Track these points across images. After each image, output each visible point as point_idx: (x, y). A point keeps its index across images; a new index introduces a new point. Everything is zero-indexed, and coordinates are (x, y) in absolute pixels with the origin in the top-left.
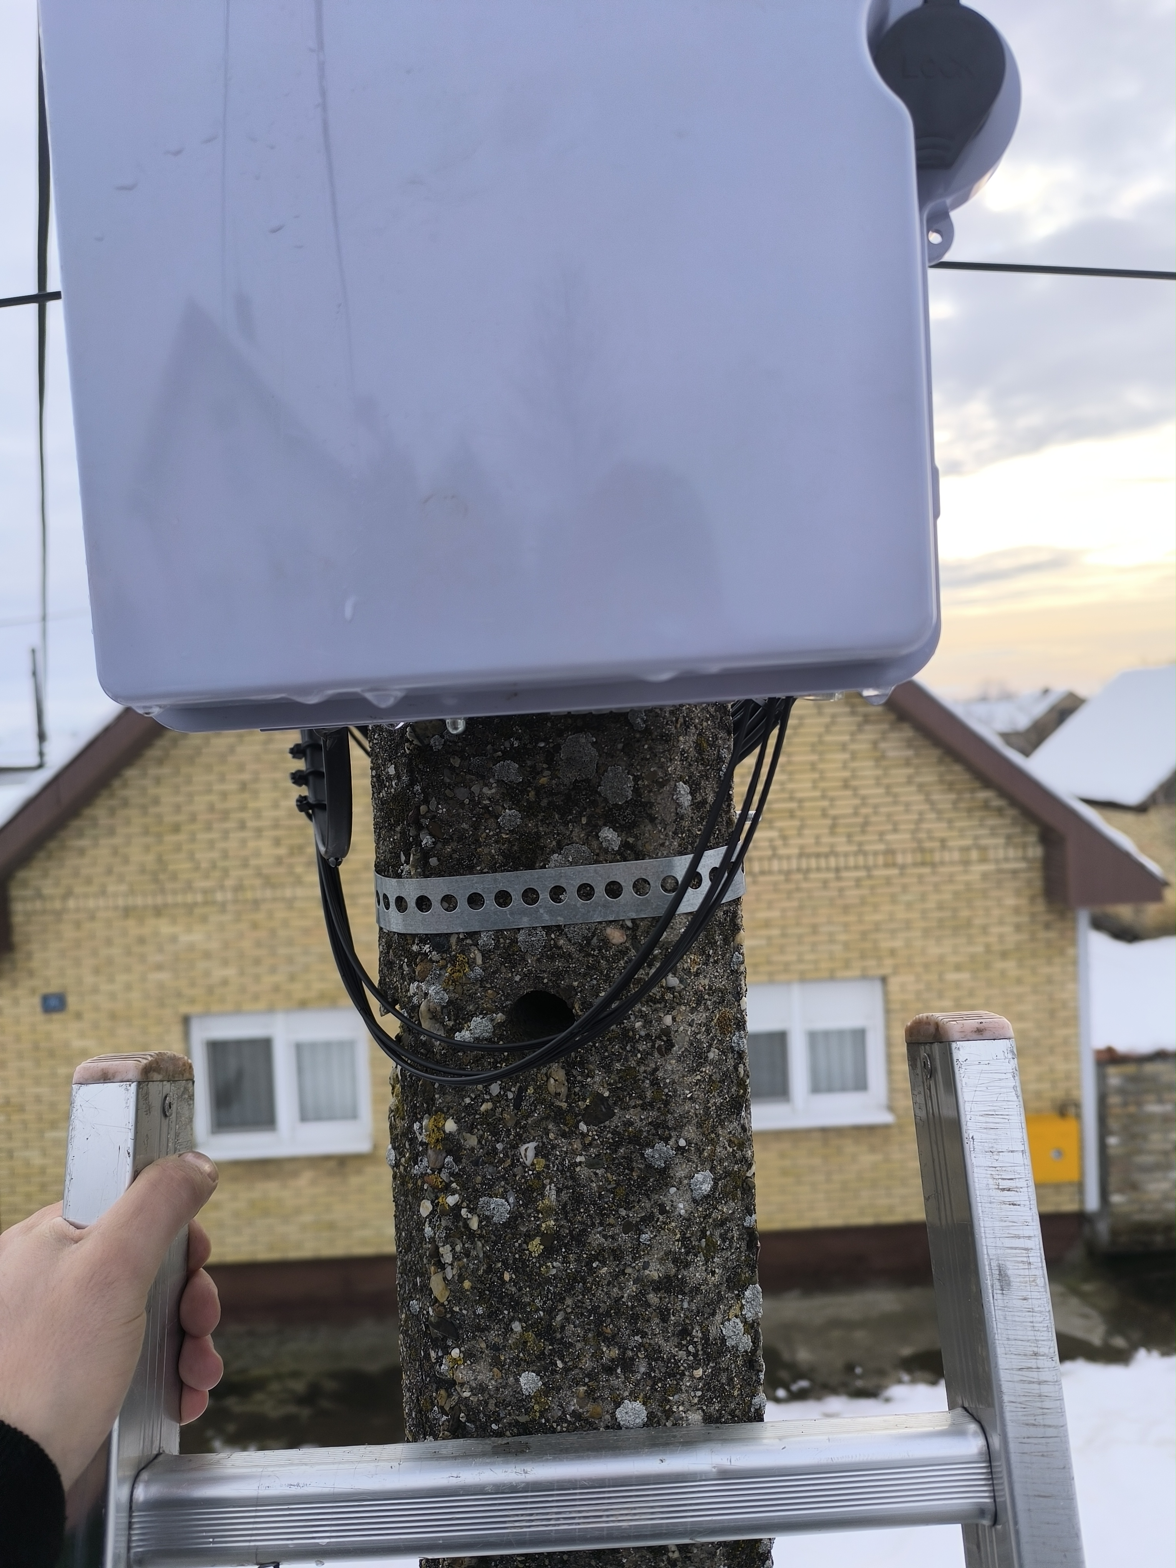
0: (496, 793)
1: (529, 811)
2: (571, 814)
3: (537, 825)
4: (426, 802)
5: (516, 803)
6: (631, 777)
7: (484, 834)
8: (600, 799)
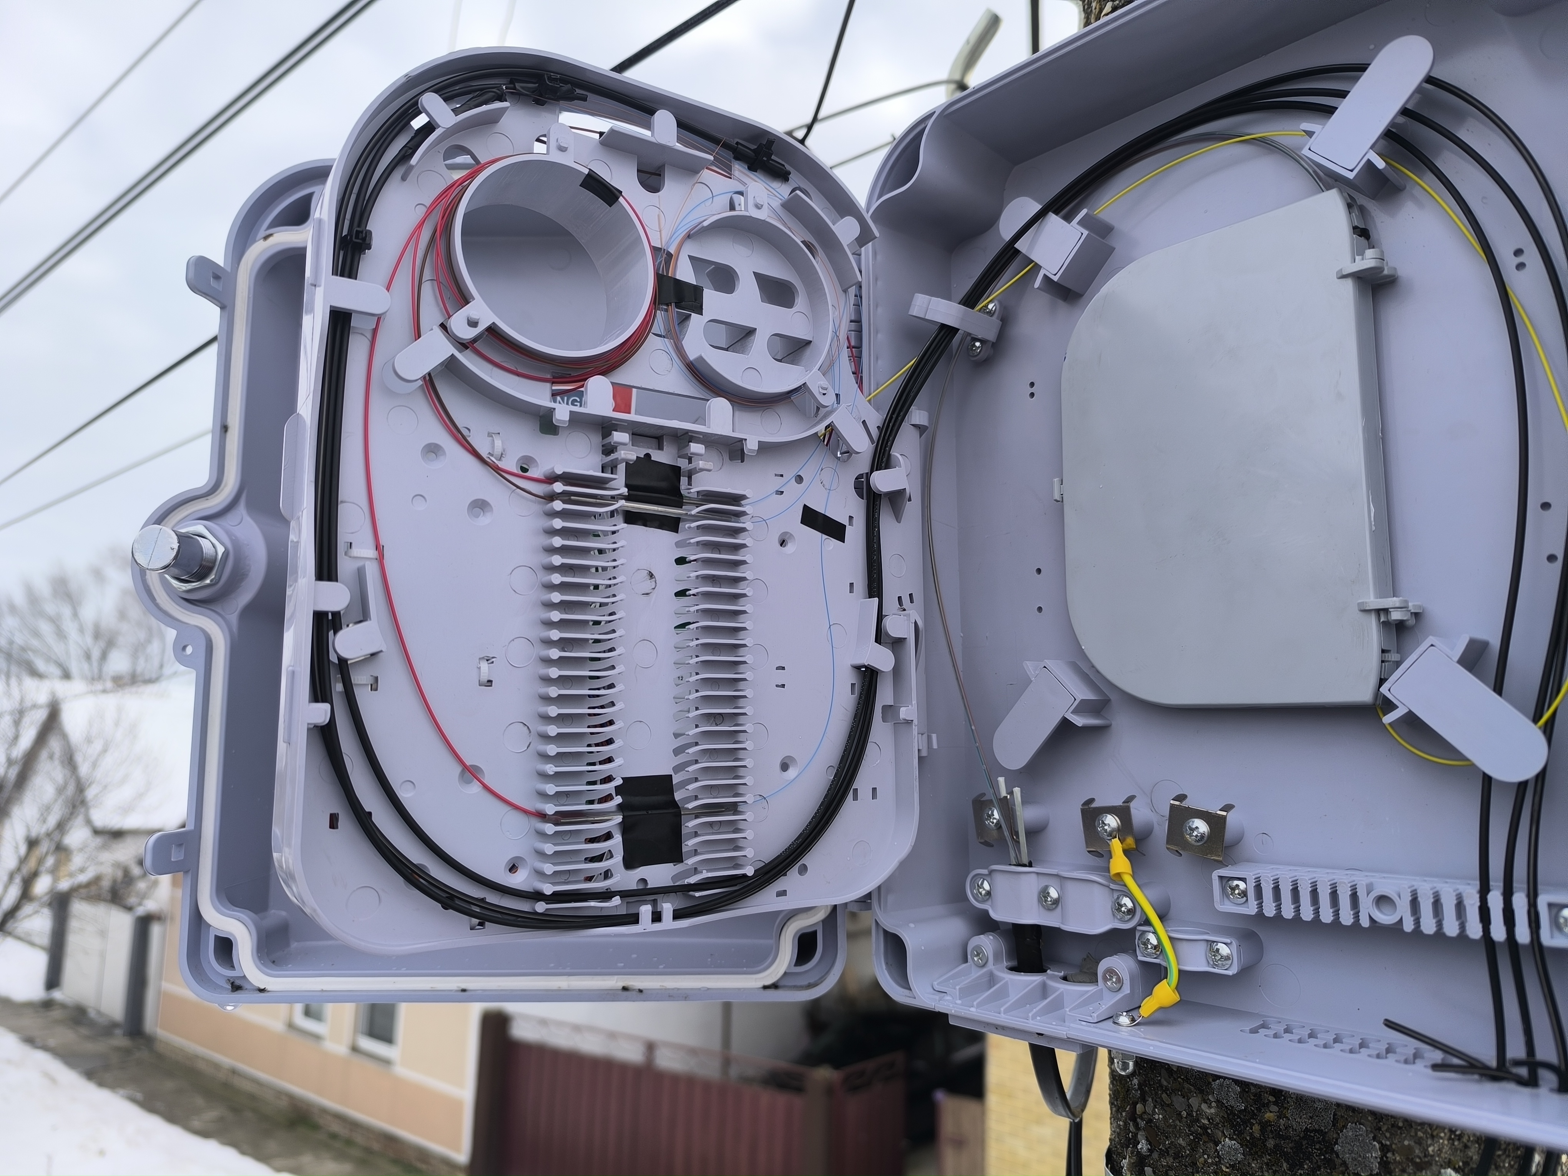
0: (1217, 1114)
1: (1253, 1147)
4: (1144, 1101)
5: (1238, 1135)
6: (1377, 1145)
7: (1202, 1160)
8: (1338, 1162)
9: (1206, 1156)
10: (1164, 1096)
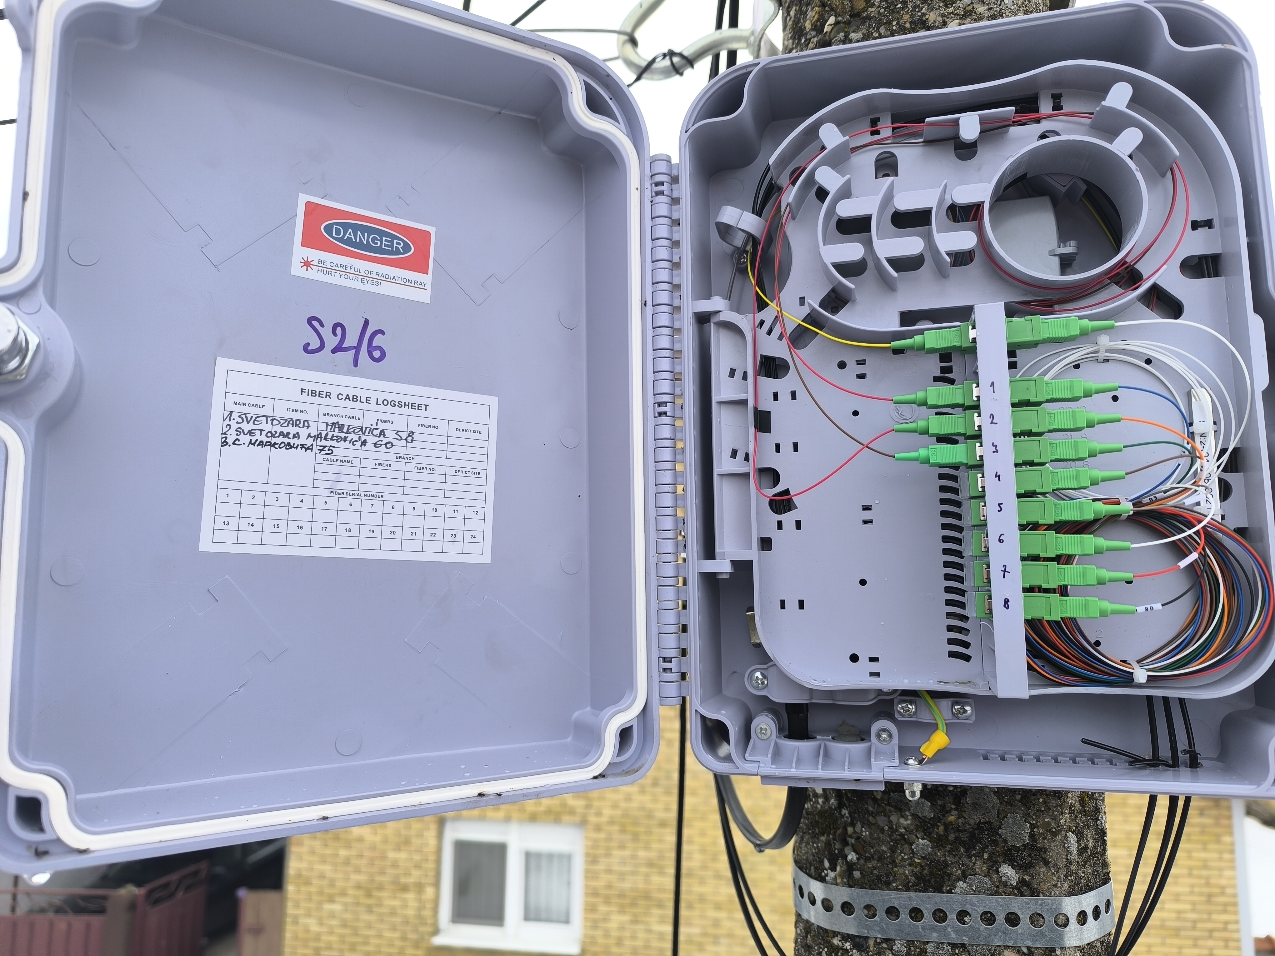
0: (911, 824)
1: (939, 842)
2: (975, 849)
3: (945, 854)
4: (853, 824)
5: (927, 834)
6: (1028, 825)
7: (900, 857)
8: (1000, 840)
9: (903, 855)
10: (871, 818)
